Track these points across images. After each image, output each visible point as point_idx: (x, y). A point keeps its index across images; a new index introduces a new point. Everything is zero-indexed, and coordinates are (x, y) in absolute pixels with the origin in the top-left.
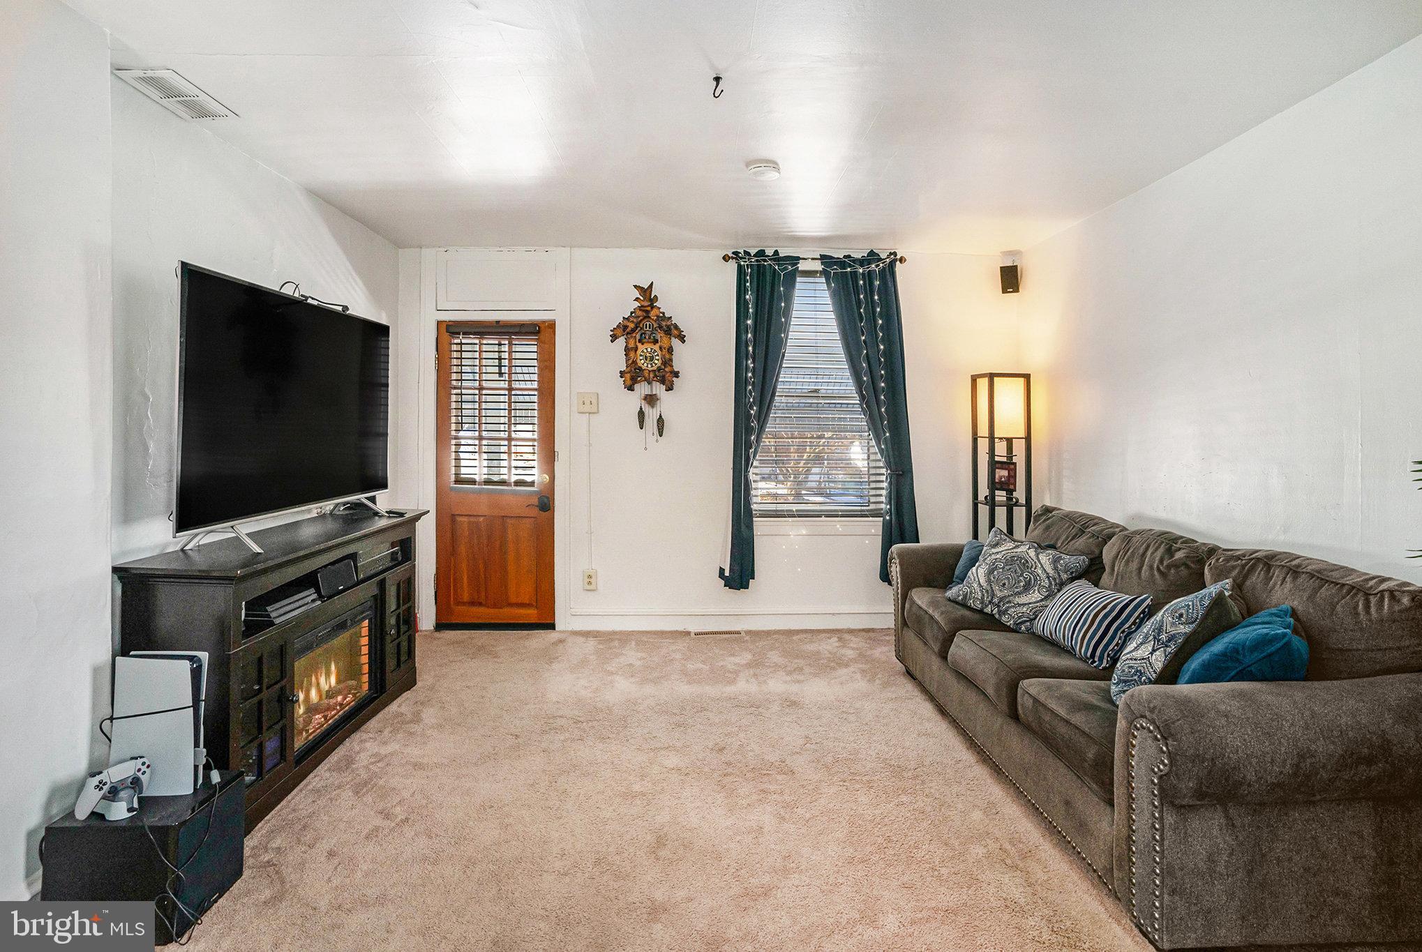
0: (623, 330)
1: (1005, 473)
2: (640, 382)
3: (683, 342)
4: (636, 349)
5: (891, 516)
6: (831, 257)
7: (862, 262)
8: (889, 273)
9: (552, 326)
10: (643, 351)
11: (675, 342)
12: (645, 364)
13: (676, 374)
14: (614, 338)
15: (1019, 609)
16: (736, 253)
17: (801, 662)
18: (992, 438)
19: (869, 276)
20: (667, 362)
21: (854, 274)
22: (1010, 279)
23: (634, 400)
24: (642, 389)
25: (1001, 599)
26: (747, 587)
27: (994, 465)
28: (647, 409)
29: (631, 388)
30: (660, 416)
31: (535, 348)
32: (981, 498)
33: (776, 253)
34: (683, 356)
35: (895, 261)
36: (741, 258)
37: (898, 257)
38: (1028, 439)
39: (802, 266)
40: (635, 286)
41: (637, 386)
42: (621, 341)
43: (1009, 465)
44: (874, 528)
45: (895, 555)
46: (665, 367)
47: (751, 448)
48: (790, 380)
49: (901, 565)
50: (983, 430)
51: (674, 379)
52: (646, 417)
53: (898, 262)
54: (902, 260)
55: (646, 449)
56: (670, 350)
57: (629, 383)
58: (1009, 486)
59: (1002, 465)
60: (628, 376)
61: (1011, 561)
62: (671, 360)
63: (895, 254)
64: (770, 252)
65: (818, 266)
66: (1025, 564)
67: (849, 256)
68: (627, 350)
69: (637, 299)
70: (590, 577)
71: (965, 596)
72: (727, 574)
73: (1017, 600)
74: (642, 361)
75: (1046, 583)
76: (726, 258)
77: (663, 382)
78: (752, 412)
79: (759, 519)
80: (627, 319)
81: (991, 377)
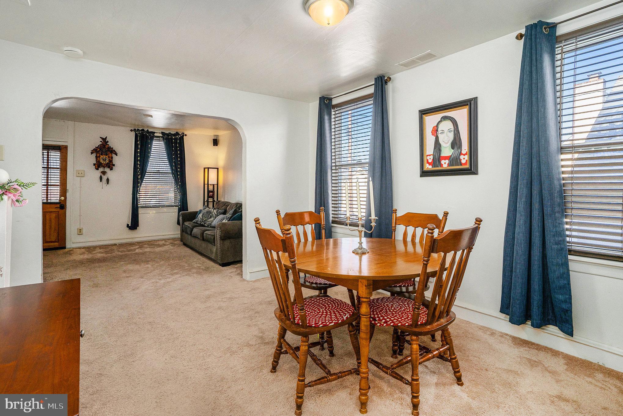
0: (94, 151)
1: (212, 194)
2: (101, 167)
3: (117, 155)
4: (100, 156)
5: (180, 206)
6: (165, 133)
7: (174, 135)
8: (182, 139)
9: (66, 147)
10: (102, 158)
11: (114, 156)
12: (103, 162)
13: (114, 165)
14: (92, 153)
15: (209, 222)
16: (135, 129)
17: (154, 246)
18: (208, 184)
19: (176, 139)
20: (111, 161)
21: (172, 138)
22: (216, 142)
23: (98, 173)
24: (101, 169)
25: (205, 220)
26: (136, 229)
27: (209, 192)
28: (102, 176)
29: (97, 169)
30: (108, 178)
31: (59, 154)
32: (206, 200)
33: (148, 130)
34: (116, 160)
35: (184, 135)
36: (137, 131)
37: (185, 134)
38: (218, 184)
39: (156, 135)
40: (100, 137)
41: (100, 169)
42: (94, 155)
43: (213, 192)
44: (176, 209)
45: (181, 215)
46: (110, 163)
47: (138, 188)
48: (151, 167)
49: (182, 216)
50: (206, 183)
51: (113, 167)
52: (103, 179)
53: (184, 136)
54: (186, 135)
55: (102, 188)
56: (112, 158)
57: (97, 167)
58: (213, 197)
59: (211, 192)
60: (96, 165)
61: (207, 212)
62: (112, 161)
63: (184, 133)
64: (146, 130)
65: (161, 135)
66: (210, 212)
67: (170, 133)
68: (96, 157)
69: (101, 141)
70: (80, 230)
71: (197, 221)
72: (130, 225)
73: (209, 220)
74: (102, 161)
75: (215, 216)
76: (131, 130)
77: (109, 167)
78: (139, 177)
79: (140, 209)
80: (97, 147)
81: (208, 168)
